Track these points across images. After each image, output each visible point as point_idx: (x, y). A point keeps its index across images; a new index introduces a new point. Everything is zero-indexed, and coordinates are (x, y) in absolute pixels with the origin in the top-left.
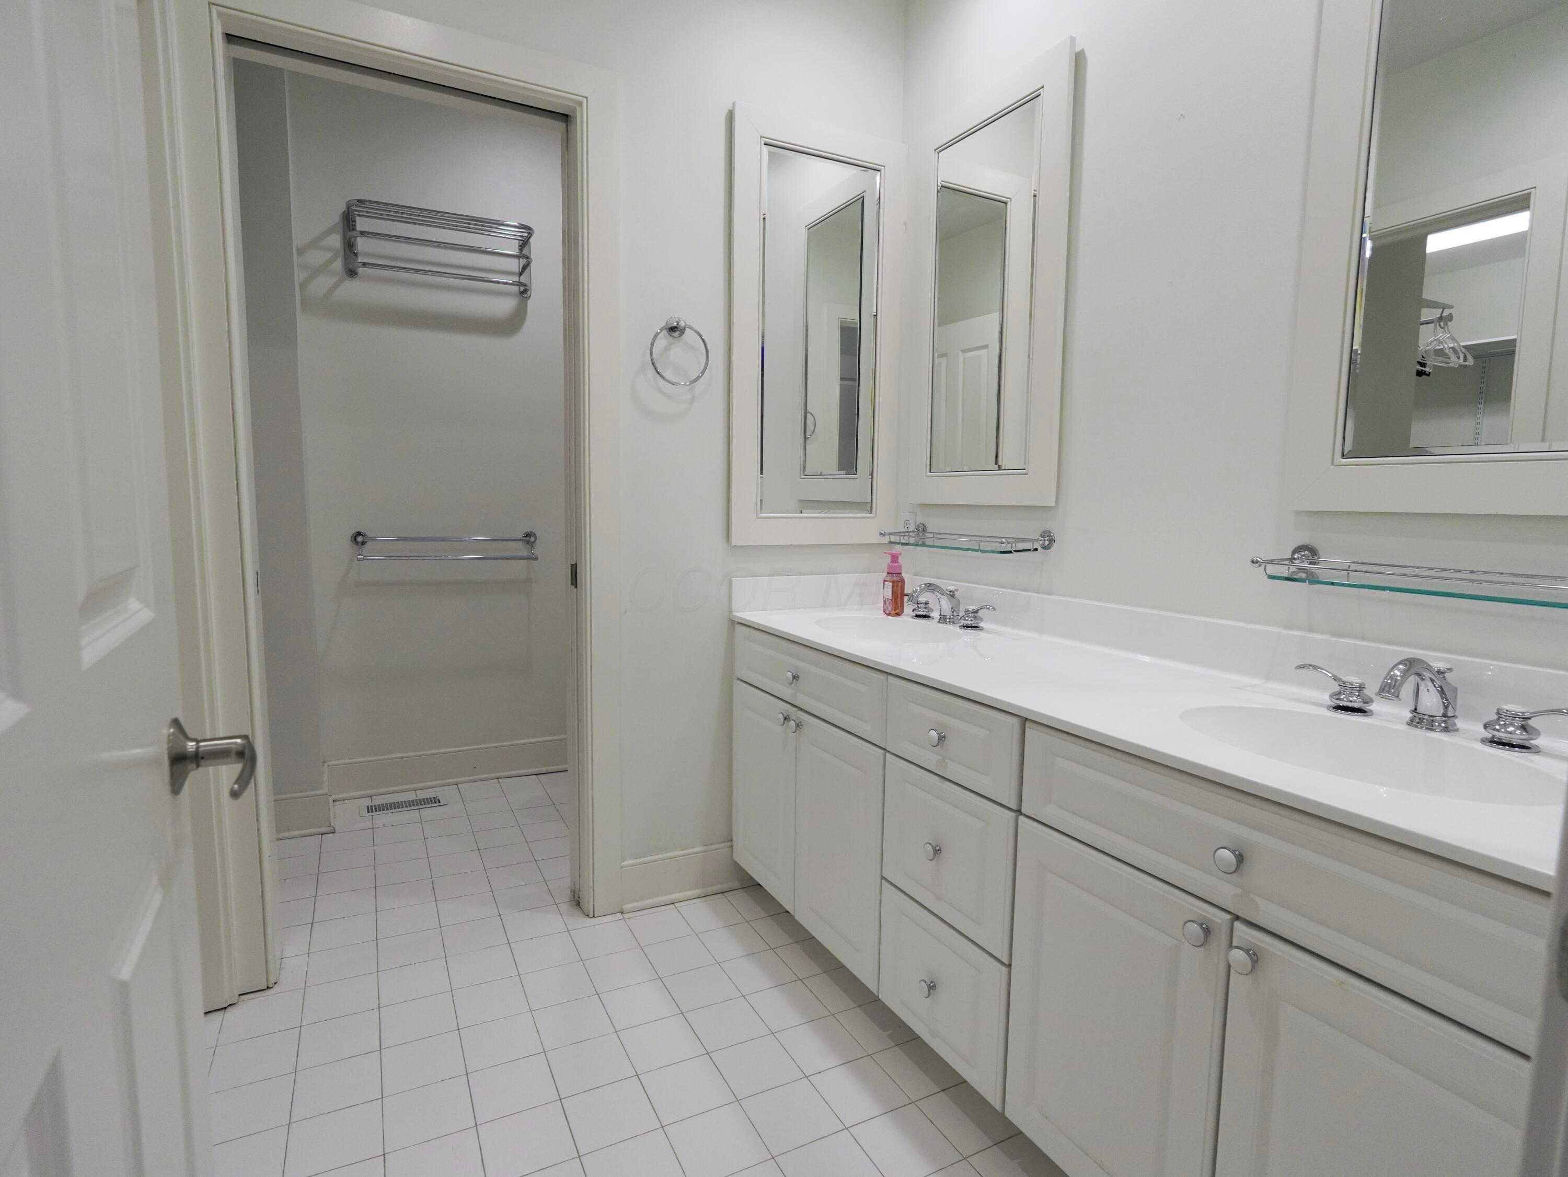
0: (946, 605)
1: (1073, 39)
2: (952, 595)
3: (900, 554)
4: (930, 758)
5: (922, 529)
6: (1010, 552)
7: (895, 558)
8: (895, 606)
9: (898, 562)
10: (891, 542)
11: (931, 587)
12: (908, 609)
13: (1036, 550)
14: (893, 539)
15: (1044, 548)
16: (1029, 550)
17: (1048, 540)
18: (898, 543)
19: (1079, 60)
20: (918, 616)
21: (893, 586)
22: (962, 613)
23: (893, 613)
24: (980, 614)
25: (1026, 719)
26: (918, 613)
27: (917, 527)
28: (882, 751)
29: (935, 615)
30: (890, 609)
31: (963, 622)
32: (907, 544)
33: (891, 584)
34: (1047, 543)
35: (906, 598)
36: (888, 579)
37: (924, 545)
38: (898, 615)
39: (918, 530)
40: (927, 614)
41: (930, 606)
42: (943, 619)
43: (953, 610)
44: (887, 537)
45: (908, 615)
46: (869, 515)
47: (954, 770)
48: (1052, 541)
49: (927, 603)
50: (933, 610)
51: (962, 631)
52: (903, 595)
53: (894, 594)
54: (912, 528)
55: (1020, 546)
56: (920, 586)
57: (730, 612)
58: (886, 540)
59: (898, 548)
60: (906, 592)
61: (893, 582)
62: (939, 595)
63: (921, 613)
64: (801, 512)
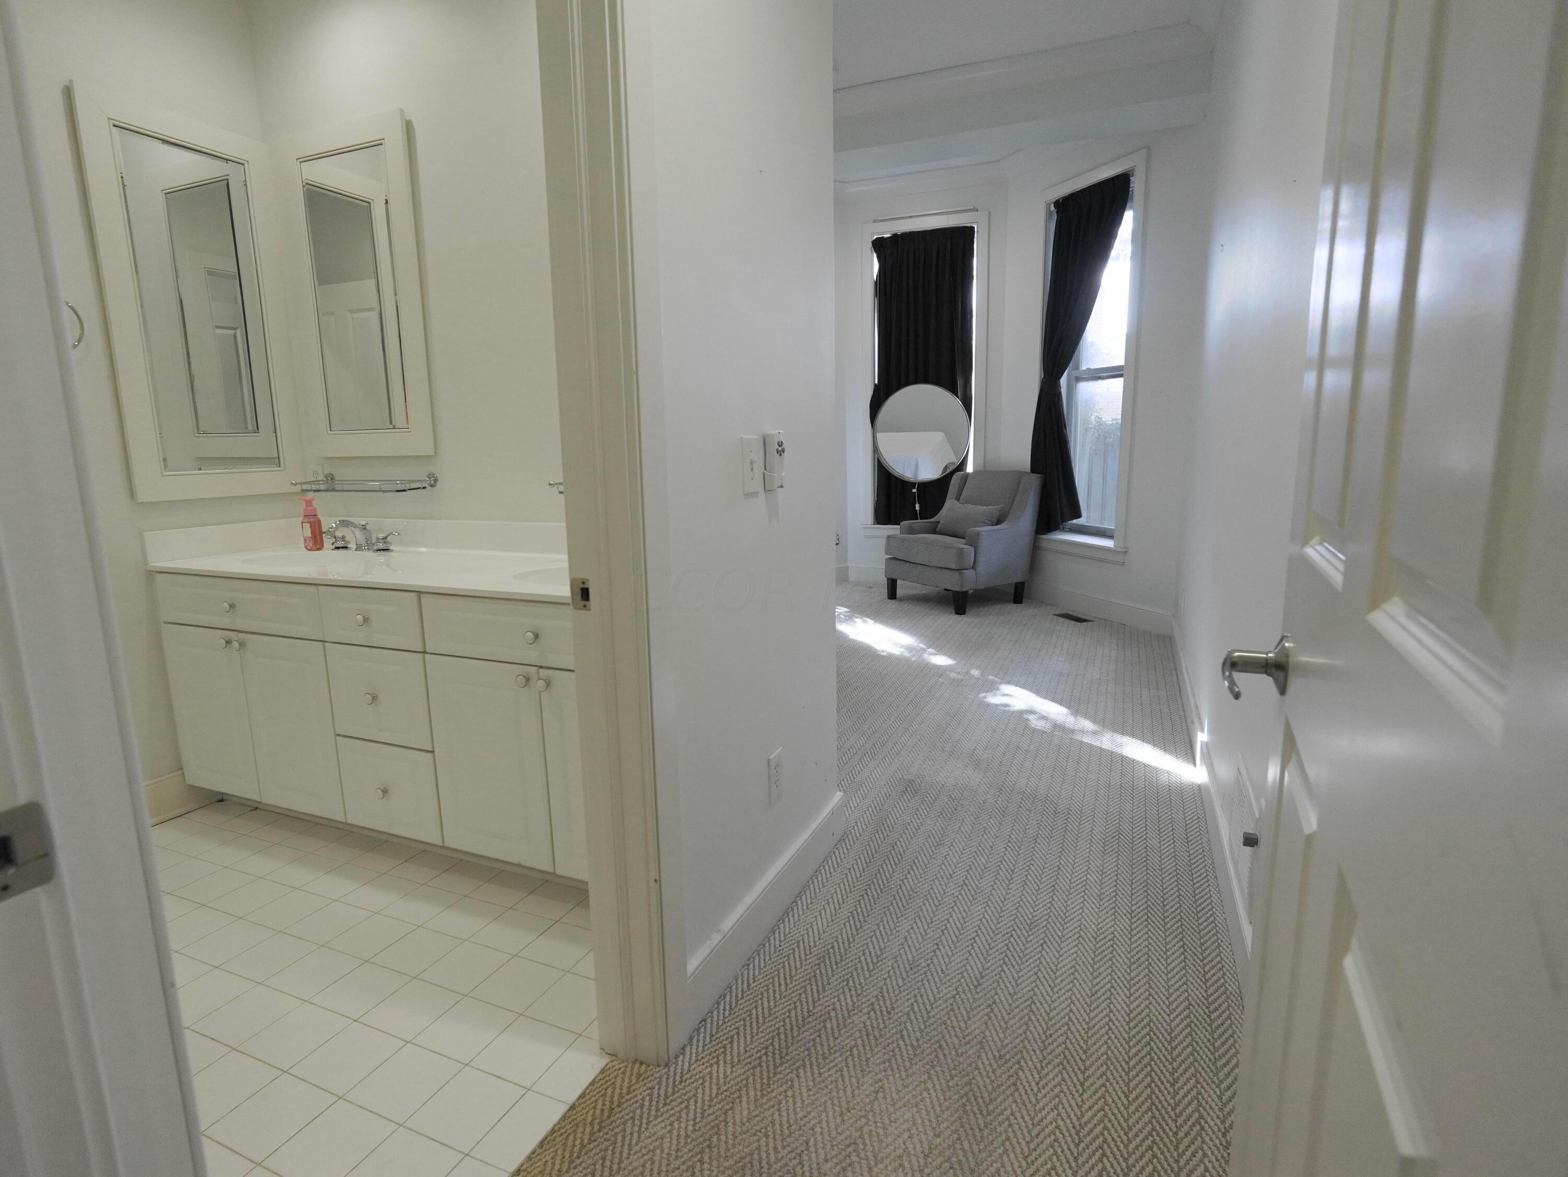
0: (359, 535)
1: (402, 111)
2: (364, 528)
3: (314, 499)
4: (359, 636)
5: (330, 478)
6: (404, 490)
7: (309, 503)
8: (316, 541)
9: (312, 506)
10: (303, 491)
11: (345, 524)
12: (328, 541)
13: (425, 488)
14: (305, 487)
15: (432, 486)
16: (420, 488)
17: (433, 481)
18: (310, 491)
19: (409, 127)
20: (337, 548)
21: (311, 526)
22: (374, 540)
23: (315, 548)
24: (389, 539)
25: (421, 592)
26: (337, 546)
27: (326, 476)
28: (321, 643)
29: (352, 546)
30: (311, 545)
31: (375, 548)
32: (318, 491)
33: (309, 525)
34: (432, 482)
35: (324, 535)
36: (305, 520)
37: (334, 490)
38: (319, 549)
39: (327, 479)
40: (345, 545)
41: (346, 539)
42: (359, 548)
43: (367, 540)
44: (299, 486)
45: (328, 549)
46: (278, 468)
47: (378, 640)
48: (436, 480)
49: (343, 537)
50: (349, 542)
51: (376, 554)
52: (321, 533)
53: (313, 532)
54: (321, 477)
55: (413, 486)
56: (335, 523)
57: (146, 564)
58: (298, 489)
59: (311, 495)
60: (324, 530)
61: (311, 523)
62: (353, 529)
63: (340, 546)
64: (200, 469)
